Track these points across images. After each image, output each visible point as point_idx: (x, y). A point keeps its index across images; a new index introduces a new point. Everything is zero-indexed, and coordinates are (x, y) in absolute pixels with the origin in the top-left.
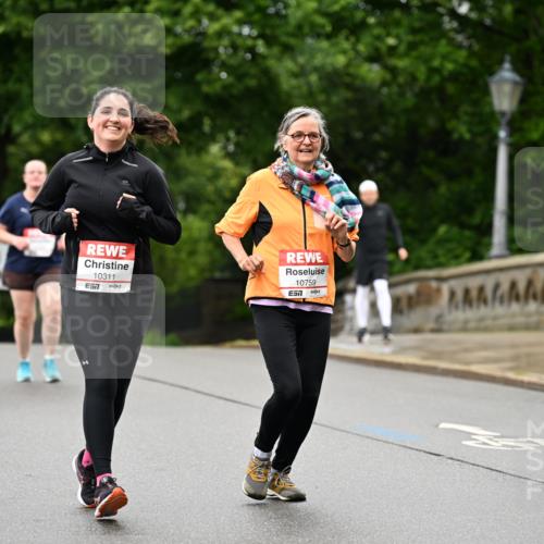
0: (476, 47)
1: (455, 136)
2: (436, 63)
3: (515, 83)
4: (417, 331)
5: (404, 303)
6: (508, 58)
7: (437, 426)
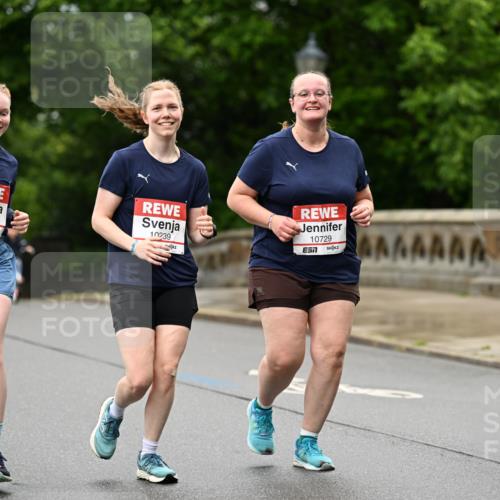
0: (285, 25)
1: (264, 106)
2: (247, 38)
3: (319, 59)
4: (229, 285)
5: (217, 260)
6: (313, 35)
7: (247, 373)
